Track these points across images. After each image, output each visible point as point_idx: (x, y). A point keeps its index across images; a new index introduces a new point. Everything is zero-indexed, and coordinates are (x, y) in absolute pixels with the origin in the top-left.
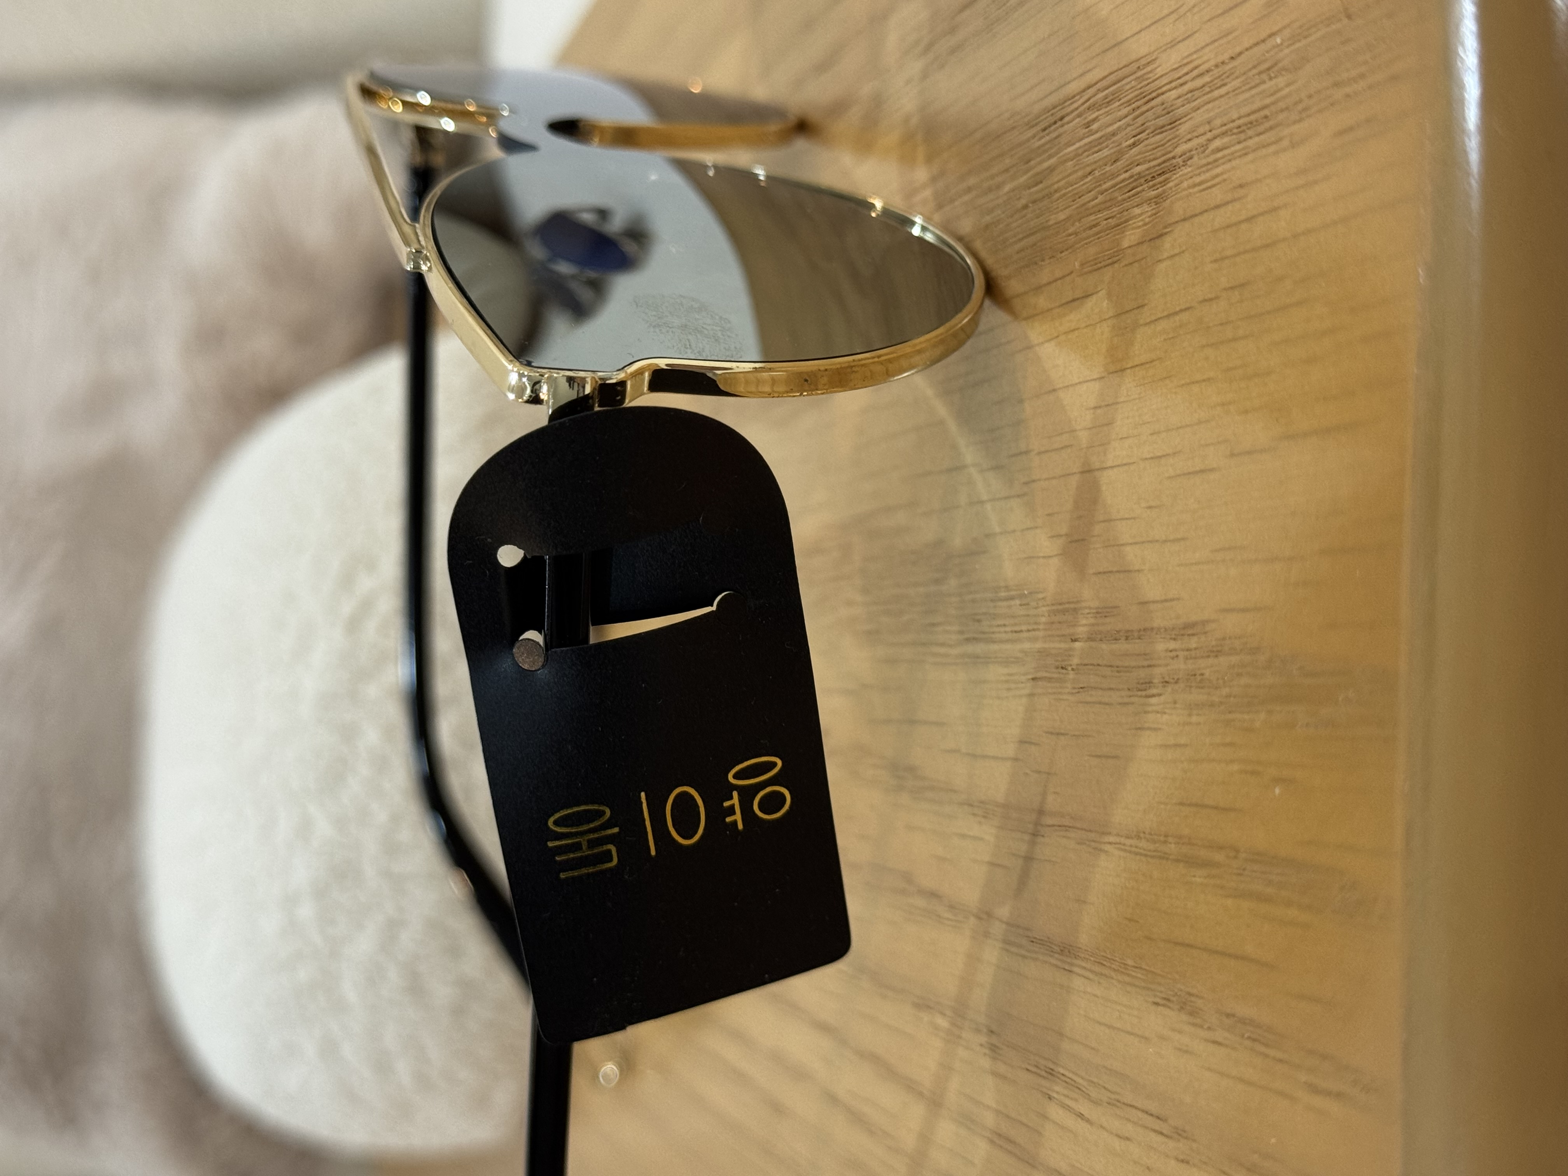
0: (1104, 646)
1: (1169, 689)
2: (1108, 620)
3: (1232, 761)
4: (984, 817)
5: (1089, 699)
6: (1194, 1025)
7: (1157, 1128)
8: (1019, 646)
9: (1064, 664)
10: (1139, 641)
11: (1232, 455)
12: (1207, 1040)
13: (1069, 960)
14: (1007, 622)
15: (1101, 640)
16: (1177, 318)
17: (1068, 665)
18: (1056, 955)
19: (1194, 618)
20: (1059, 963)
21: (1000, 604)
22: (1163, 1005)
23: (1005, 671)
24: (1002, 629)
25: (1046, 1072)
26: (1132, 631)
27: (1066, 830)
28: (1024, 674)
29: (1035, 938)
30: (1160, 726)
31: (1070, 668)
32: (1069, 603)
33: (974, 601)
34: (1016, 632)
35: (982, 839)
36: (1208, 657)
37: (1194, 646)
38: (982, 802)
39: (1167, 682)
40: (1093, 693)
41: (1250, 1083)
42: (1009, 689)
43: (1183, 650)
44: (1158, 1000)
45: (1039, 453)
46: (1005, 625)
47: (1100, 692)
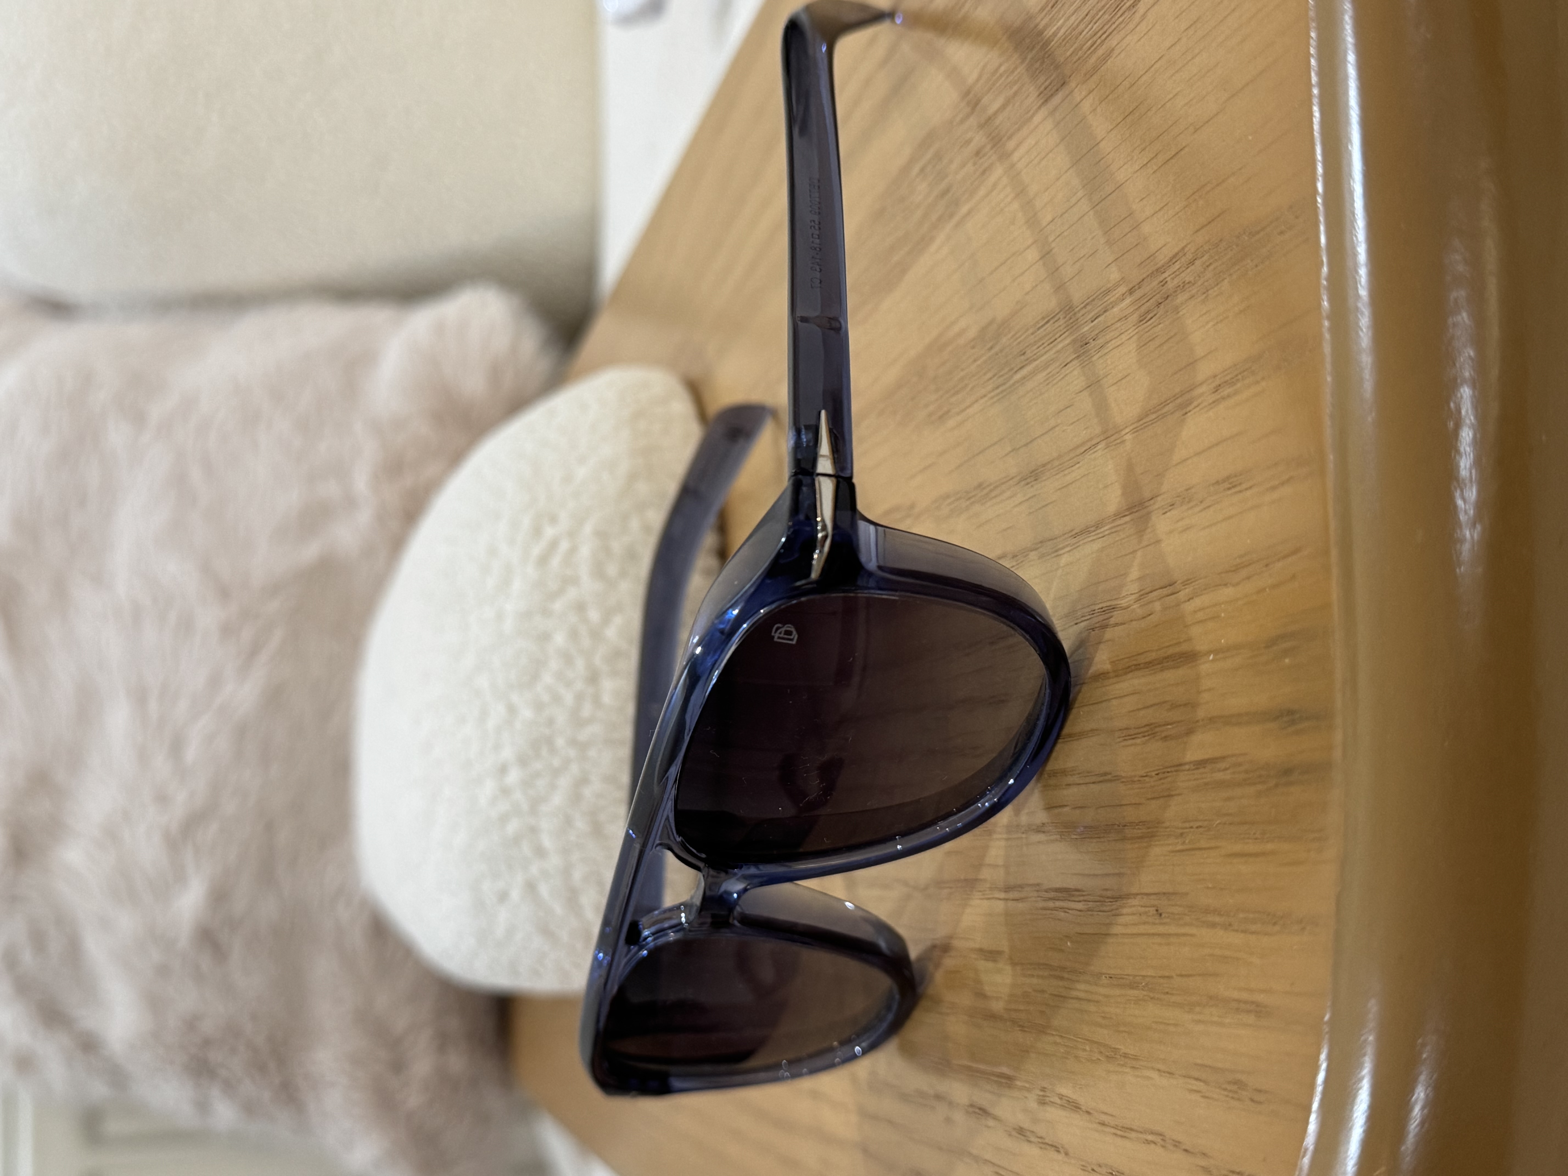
0: (1115, 310)
1: (1162, 306)
2: (1116, 291)
3: (1207, 323)
4: (1036, 480)
5: (1106, 351)
6: (1192, 508)
7: (1170, 592)
8: (1054, 350)
9: (1087, 341)
10: (1139, 290)
11: (1196, 131)
12: (1201, 511)
13: (1102, 530)
14: (1044, 341)
15: (1113, 307)
16: (1153, 69)
17: (1090, 339)
18: (1093, 534)
19: (1176, 250)
20: (1095, 538)
21: (1039, 332)
22: (1170, 510)
23: (1044, 373)
24: (1041, 348)
25: (1089, 615)
26: (1134, 287)
27: (1095, 447)
28: (1061, 365)
29: (1076, 533)
30: (1157, 335)
31: (1092, 340)
32: (1088, 298)
33: (1019, 343)
34: (1051, 343)
35: (1035, 496)
36: (1187, 268)
37: (1178, 267)
38: (1033, 471)
39: (1160, 304)
40: (1109, 344)
41: (1230, 517)
42: (1048, 384)
43: (1169, 276)
44: (1164, 511)
45: (1061, 215)
46: (1043, 344)
47: (1113, 342)
